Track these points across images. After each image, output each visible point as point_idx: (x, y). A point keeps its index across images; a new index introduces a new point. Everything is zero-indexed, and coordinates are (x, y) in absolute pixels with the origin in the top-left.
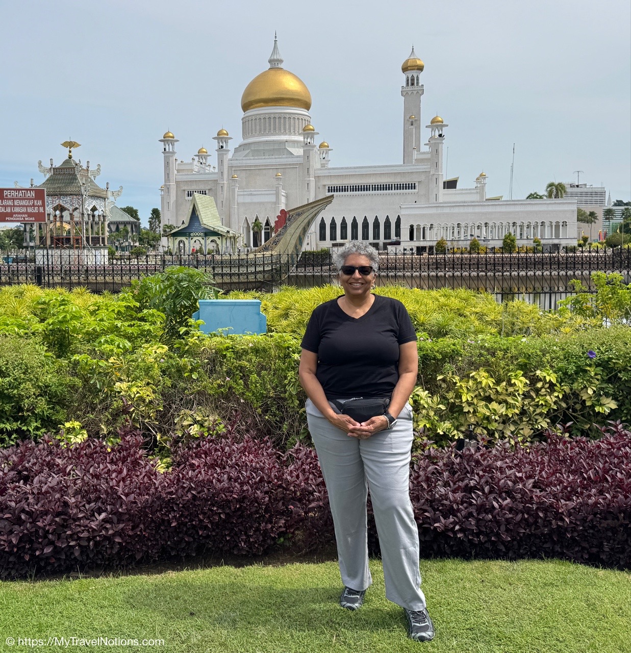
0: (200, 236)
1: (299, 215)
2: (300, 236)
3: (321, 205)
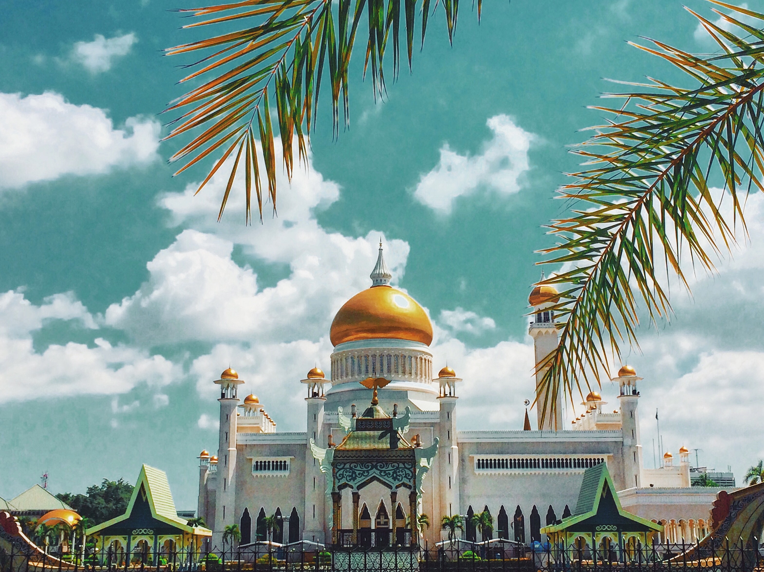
0: (611, 531)
1: (749, 500)
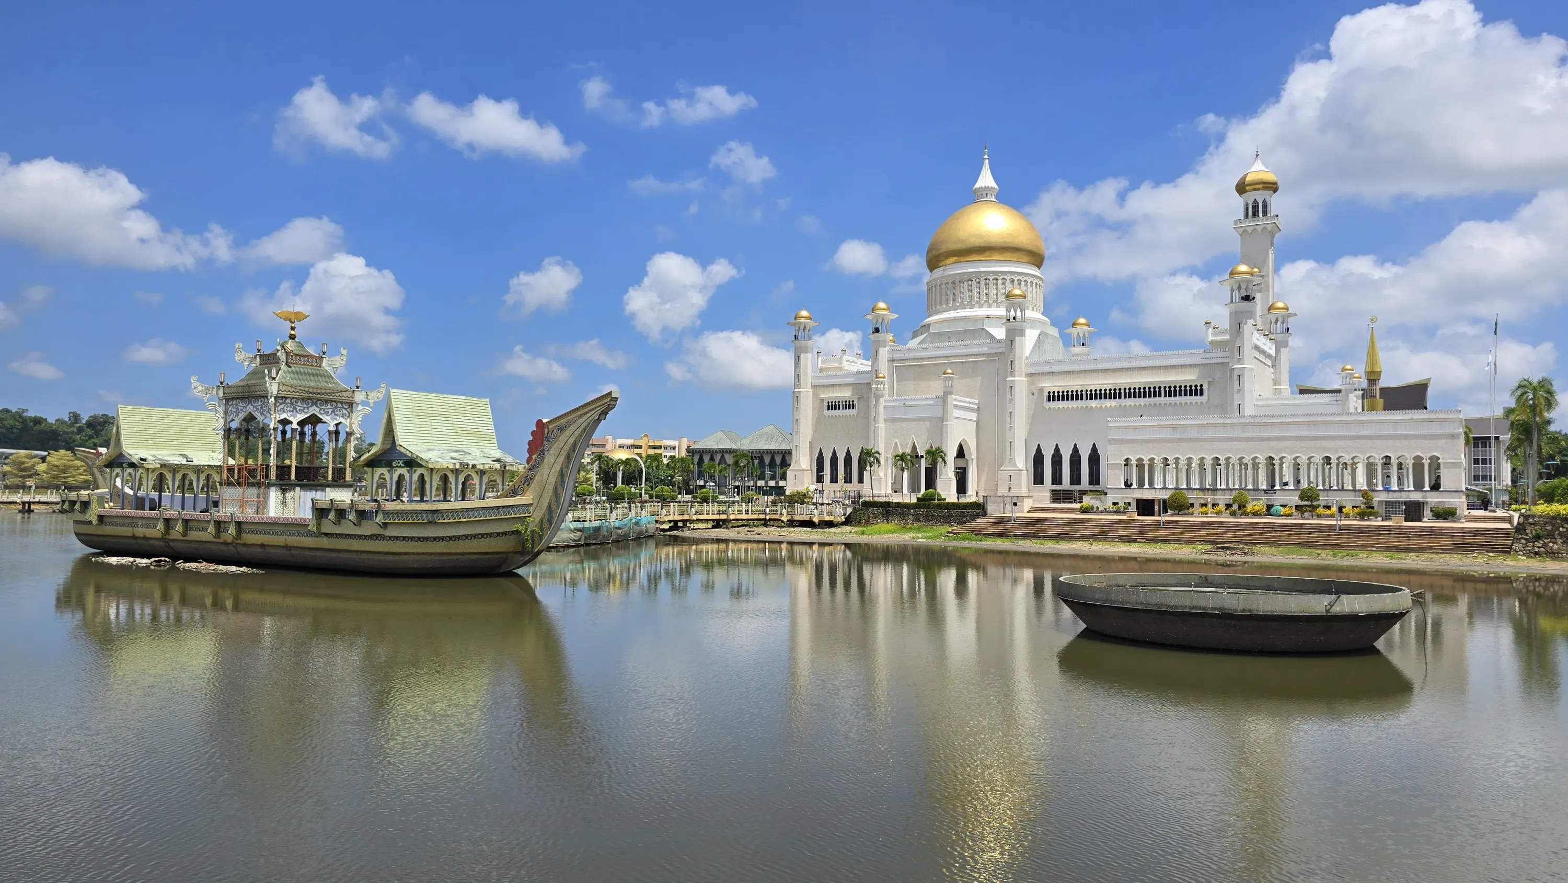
1: (562, 429)
2: (561, 470)
3: (592, 412)
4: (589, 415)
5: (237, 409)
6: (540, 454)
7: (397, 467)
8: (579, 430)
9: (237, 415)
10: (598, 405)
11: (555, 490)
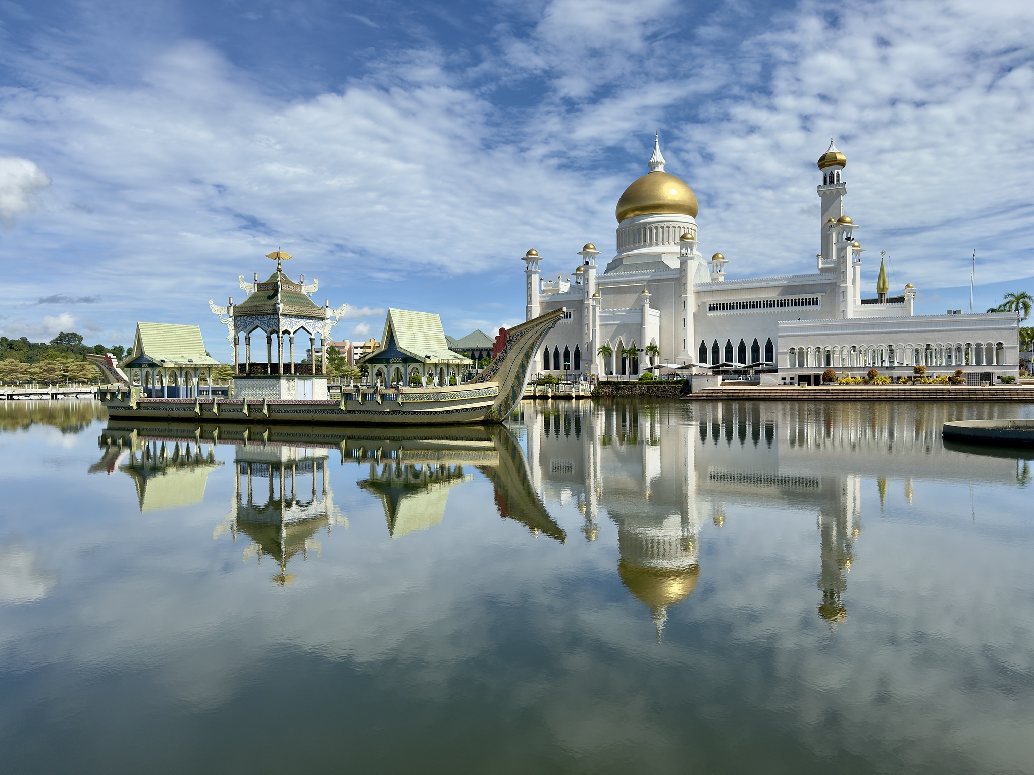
1: (521, 335)
3: (546, 323)
4: (544, 324)
5: (246, 323)
6: (503, 352)
7: (393, 363)
8: (536, 335)
9: (246, 328)
10: (551, 317)
11: (518, 377)
